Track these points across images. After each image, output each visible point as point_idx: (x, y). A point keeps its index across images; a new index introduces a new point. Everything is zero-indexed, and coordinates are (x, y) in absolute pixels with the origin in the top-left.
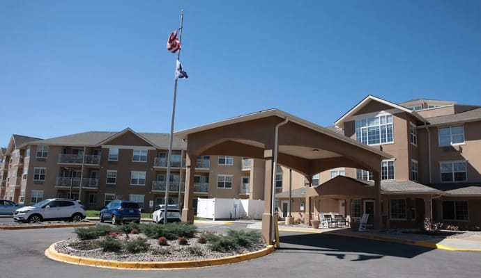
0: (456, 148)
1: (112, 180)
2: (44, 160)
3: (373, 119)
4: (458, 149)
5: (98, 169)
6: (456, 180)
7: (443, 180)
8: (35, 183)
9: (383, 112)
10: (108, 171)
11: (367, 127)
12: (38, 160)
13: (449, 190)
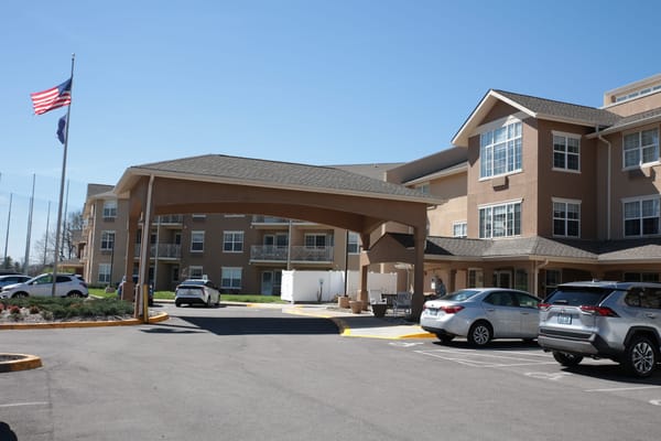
0: (644, 172)
1: (198, 246)
2: (112, 220)
3: (501, 130)
4: (648, 174)
5: (180, 230)
6: (644, 233)
7: (626, 234)
8: (103, 253)
9: (511, 117)
10: (193, 232)
11: (492, 145)
12: (106, 220)
13: (605, 252)
